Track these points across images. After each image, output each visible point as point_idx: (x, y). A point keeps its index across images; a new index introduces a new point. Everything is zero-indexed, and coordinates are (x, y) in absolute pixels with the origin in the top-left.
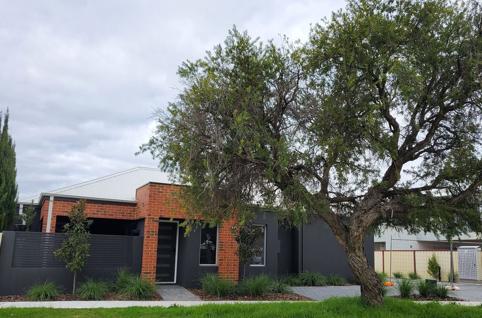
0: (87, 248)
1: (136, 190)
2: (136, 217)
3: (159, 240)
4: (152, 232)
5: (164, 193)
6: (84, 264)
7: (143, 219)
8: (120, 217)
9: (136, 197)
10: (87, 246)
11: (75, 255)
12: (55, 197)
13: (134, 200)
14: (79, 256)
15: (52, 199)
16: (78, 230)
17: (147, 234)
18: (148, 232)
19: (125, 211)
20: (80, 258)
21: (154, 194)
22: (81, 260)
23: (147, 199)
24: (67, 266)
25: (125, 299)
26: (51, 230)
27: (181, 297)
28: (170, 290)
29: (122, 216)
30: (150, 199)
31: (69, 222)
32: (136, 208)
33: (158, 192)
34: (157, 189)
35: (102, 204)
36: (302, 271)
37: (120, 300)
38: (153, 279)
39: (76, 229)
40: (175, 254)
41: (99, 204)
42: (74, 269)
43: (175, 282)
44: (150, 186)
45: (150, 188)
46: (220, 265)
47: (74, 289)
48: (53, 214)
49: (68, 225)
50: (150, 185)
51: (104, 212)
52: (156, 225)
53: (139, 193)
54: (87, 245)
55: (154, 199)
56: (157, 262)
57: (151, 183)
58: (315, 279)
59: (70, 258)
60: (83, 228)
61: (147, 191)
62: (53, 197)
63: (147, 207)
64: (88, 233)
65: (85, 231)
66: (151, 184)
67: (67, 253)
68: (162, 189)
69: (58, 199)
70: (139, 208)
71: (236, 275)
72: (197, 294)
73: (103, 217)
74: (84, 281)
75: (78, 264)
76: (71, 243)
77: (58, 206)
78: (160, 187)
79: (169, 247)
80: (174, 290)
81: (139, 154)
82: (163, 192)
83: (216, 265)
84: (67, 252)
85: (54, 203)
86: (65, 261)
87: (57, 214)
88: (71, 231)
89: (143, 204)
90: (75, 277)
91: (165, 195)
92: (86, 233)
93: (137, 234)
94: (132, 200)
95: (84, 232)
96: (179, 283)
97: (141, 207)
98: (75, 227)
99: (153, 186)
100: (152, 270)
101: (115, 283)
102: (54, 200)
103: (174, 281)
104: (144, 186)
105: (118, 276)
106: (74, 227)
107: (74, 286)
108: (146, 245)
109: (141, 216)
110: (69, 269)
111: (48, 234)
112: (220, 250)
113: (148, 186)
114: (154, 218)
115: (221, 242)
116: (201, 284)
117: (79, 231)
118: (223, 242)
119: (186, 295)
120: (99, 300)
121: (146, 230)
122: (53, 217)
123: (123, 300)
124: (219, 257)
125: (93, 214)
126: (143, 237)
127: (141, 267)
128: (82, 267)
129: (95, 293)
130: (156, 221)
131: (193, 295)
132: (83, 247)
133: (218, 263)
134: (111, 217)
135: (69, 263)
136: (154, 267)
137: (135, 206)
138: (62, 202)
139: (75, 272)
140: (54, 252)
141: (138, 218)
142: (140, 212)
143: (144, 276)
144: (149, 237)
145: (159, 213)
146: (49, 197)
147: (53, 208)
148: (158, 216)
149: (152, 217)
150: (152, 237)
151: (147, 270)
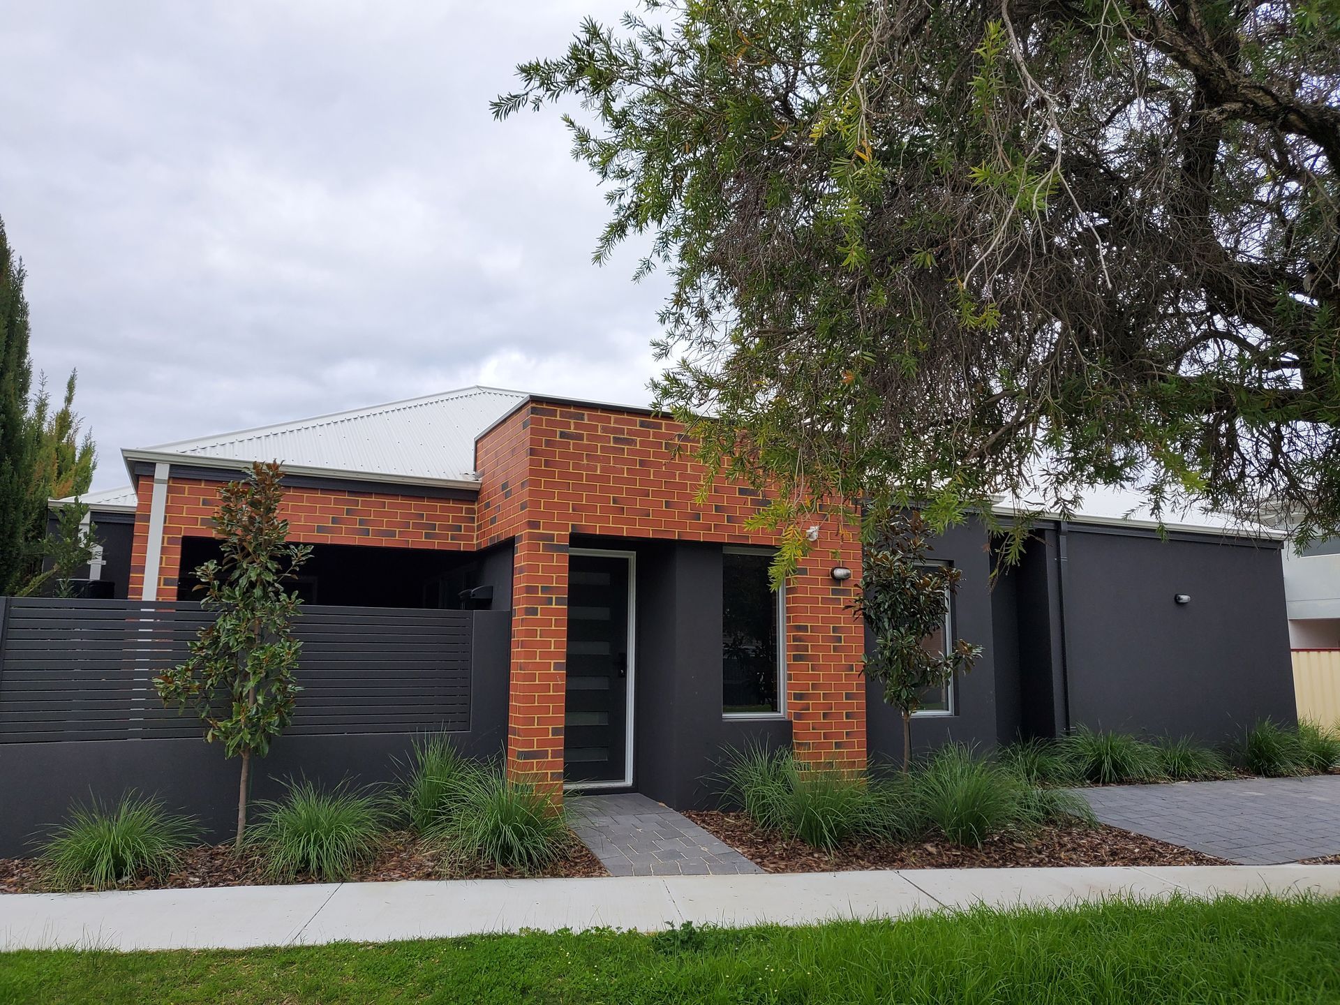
0: (288, 658)
1: (477, 443)
2: (474, 542)
3: (572, 623)
4: (544, 590)
5: (585, 442)
6: (282, 724)
7: (508, 546)
8: (418, 541)
9: (475, 469)
10: (286, 650)
11: (243, 687)
12: (173, 467)
13: (471, 479)
14: (257, 689)
15: (162, 472)
16: (252, 585)
17: (527, 600)
18: (530, 590)
19: (438, 518)
20: (260, 699)
21: (548, 443)
22: (264, 710)
23: (521, 465)
24: (209, 737)
25: (446, 870)
26: (159, 592)
27: (673, 855)
28: (619, 818)
29: (427, 536)
30: (532, 462)
31: (219, 556)
32: (476, 507)
33: (563, 435)
34: (560, 424)
35: (351, 493)
36: (1068, 729)
37: (428, 876)
38: (555, 776)
39: (243, 582)
40: (624, 676)
42: (239, 746)
43: (629, 781)
44: (534, 411)
45: (533, 421)
46: (798, 716)
47: (240, 827)
48: (166, 530)
49: (212, 567)
50: (532, 408)
51: (361, 522)
52: (560, 562)
53: (486, 453)
54: (290, 648)
55: (547, 463)
56: (569, 709)
57: (535, 399)
58: (1123, 758)
59: (225, 703)
60: (270, 578)
61: (520, 434)
62: (168, 467)
63: (524, 495)
64: (293, 597)
65: (282, 588)
66: (534, 405)
67: (209, 682)
68: (577, 426)
69: (185, 472)
70: (488, 505)
71: (859, 754)
72: (732, 837)
73: (356, 540)
74: (280, 795)
75: (254, 725)
76: (223, 639)
77: (187, 501)
78: (571, 416)
79: (601, 648)
80: (637, 822)
81: (515, 107)
82: (580, 437)
83: (782, 714)
84: (210, 676)
85: (169, 490)
86: (204, 715)
87: (186, 530)
88: (226, 590)
89: (505, 486)
90: (243, 778)
91: (587, 447)
92: (283, 597)
93: (485, 604)
94: (460, 478)
95: (277, 593)
96: (647, 787)
97: (497, 499)
98: (241, 576)
99: (543, 412)
100: (551, 743)
101: (404, 794)
102: (173, 478)
103: (623, 778)
104: (504, 421)
105: (417, 768)
106: (237, 574)
107: (241, 815)
108: (523, 644)
109: (499, 531)
110: (219, 745)
111: (148, 604)
112: (796, 658)
113: (525, 415)
114: (551, 537)
115: (799, 628)
116: (737, 790)
117: (258, 592)
118: (805, 628)
119: (687, 841)
120: (342, 879)
121: (520, 582)
122: (171, 541)
123: (439, 877)
124: (790, 687)
125: (320, 529)
126: (510, 614)
127: (505, 730)
128: (269, 738)
129: (321, 847)
130: (559, 548)
131: (718, 846)
132: (274, 656)
133: (790, 706)
134: (385, 542)
135: (219, 724)
136: (555, 732)
137: (473, 502)
138: (203, 486)
139: (245, 757)
140: (156, 680)
141: (485, 543)
142: (493, 521)
143: (519, 766)
144: (534, 612)
145: (568, 517)
146: (152, 465)
147: (168, 509)
148: (565, 527)
149: (541, 531)
150: (544, 612)
151: (531, 744)
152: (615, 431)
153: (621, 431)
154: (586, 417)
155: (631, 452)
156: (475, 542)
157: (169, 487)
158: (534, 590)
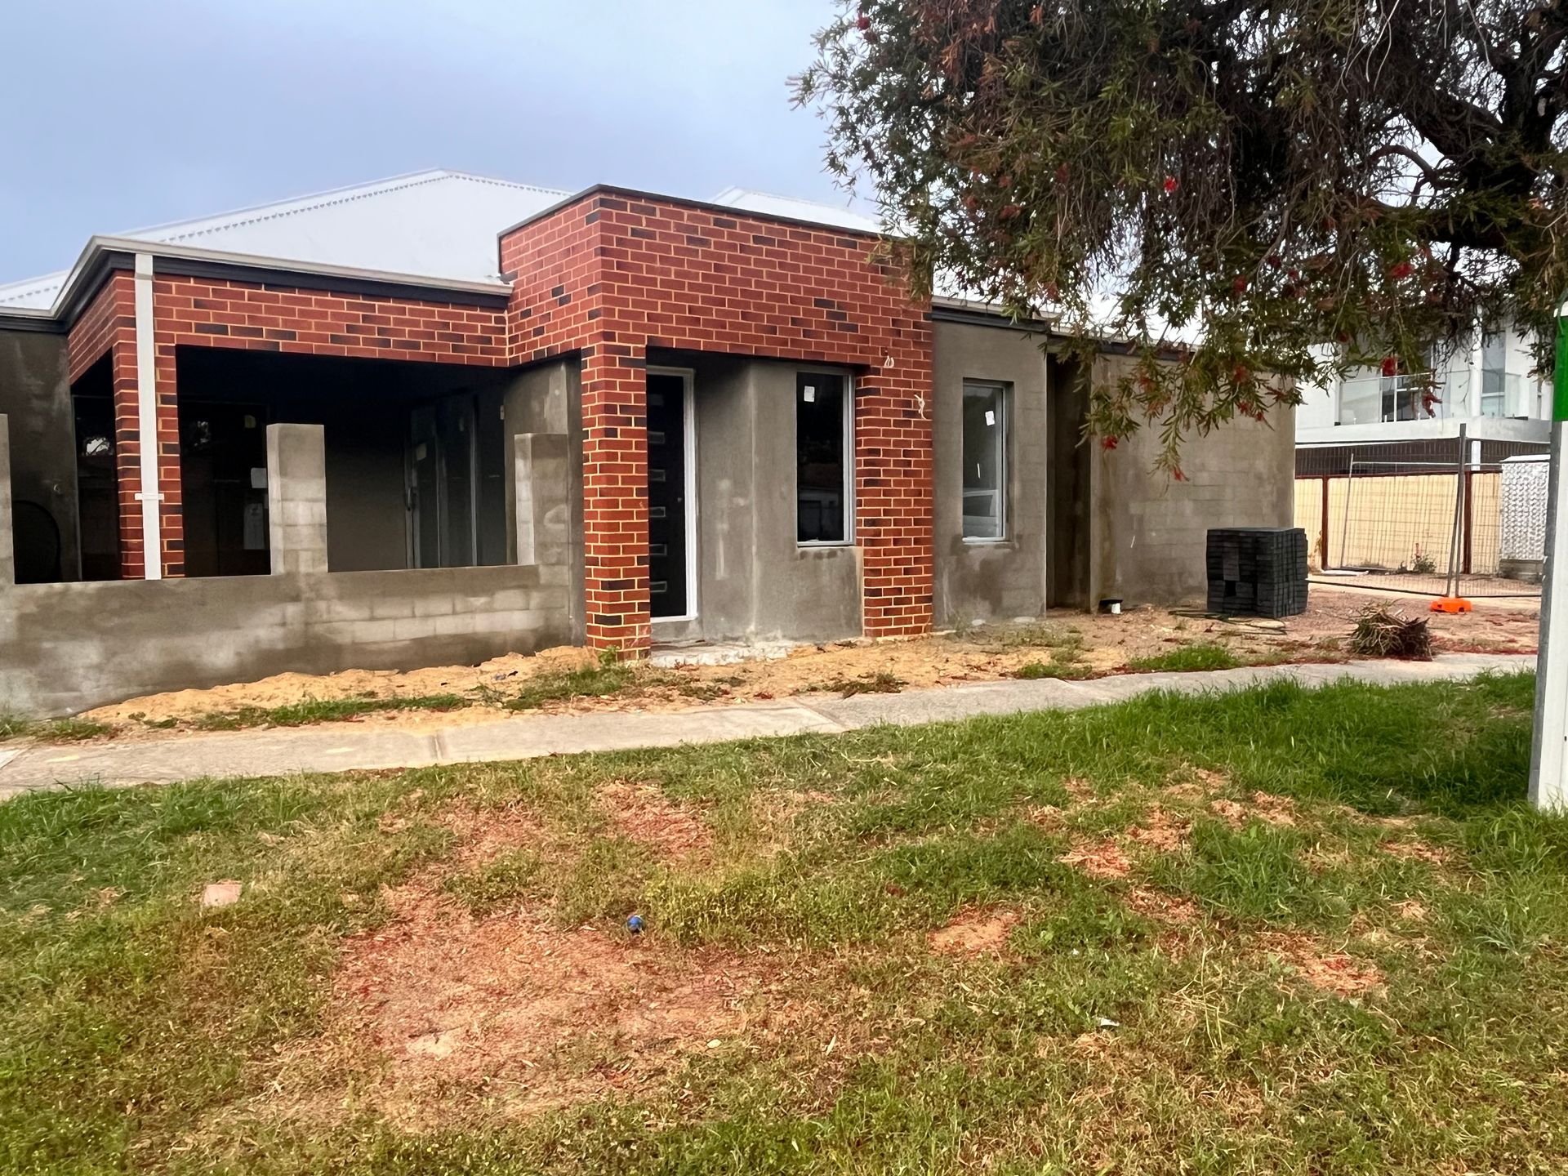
1: (500, 239)
2: (510, 357)
4: (623, 409)
5: (658, 241)
8: (444, 354)
9: (501, 271)
12: (157, 259)
13: (494, 282)
15: (144, 265)
17: (608, 421)
18: (608, 409)
19: (465, 328)
21: (620, 242)
23: (586, 268)
26: (159, 413)
29: (455, 349)
30: (603, 264)
32: (506, 315)
34: (631, 219)
35: (367, 296)
38: (642, 607)
40: (682, 505)
41: (354, 294)
43: (692, 615)
44: (602, 201)
45: (600, 215)
48: (157, 337)
51: (380, 331)
52: (638, 379)
53: (522, 250)
55: (619, 265)
57: (603, 189)
61: (580, 231)
62: (150, 259)
63: (591, 302)
68: (649, 223)
69: (169, 267)
70: (526, 314)
71: (925, 579)
73: (377, 352)
77: (175, 302)
78: (642, 210)
79: (658, 475)
85: (156, 288)
87: (178, 336)
89: (557, 291)
91: (660, 248)
94: (486, 281)
97: (540, 307)
99: (613, 205)
100: (639, 572)
102: (157, 274)
103: (685, 612)
104: (554, 213)
109: (551, 345)
112: (868, 483)
114: (627, 351)
115: (871, 452)
118: (877, 453)
121: (594, 401)
122: (163, 350)
125: (335, 339)
130: (634, 363)
136: (641, 561)
137: (502, 310)
138: (192, 283)
141: (525, 358)
142: (538, 332)
144: (613, 433)
145: (643, 328)
146: (131, 256)
147: (156, 312)
148: (639, 339)
149: (617, 343)
150: (624, 433)
151: (616, 573)
152: (688, 229)
153: (695, 229)
154: (658, 212)
155: (706, 255)
156: (507, 356)
157: (154, 284)
158: (612, 409)
